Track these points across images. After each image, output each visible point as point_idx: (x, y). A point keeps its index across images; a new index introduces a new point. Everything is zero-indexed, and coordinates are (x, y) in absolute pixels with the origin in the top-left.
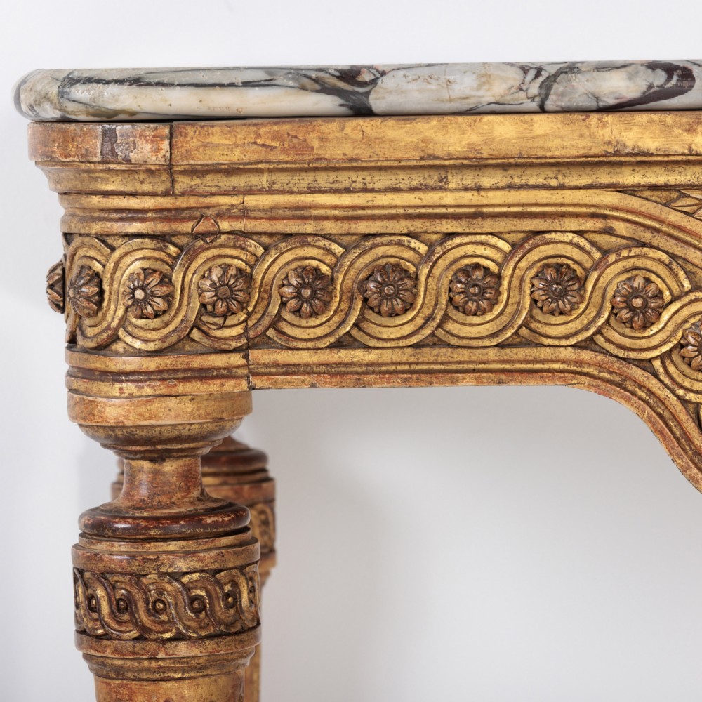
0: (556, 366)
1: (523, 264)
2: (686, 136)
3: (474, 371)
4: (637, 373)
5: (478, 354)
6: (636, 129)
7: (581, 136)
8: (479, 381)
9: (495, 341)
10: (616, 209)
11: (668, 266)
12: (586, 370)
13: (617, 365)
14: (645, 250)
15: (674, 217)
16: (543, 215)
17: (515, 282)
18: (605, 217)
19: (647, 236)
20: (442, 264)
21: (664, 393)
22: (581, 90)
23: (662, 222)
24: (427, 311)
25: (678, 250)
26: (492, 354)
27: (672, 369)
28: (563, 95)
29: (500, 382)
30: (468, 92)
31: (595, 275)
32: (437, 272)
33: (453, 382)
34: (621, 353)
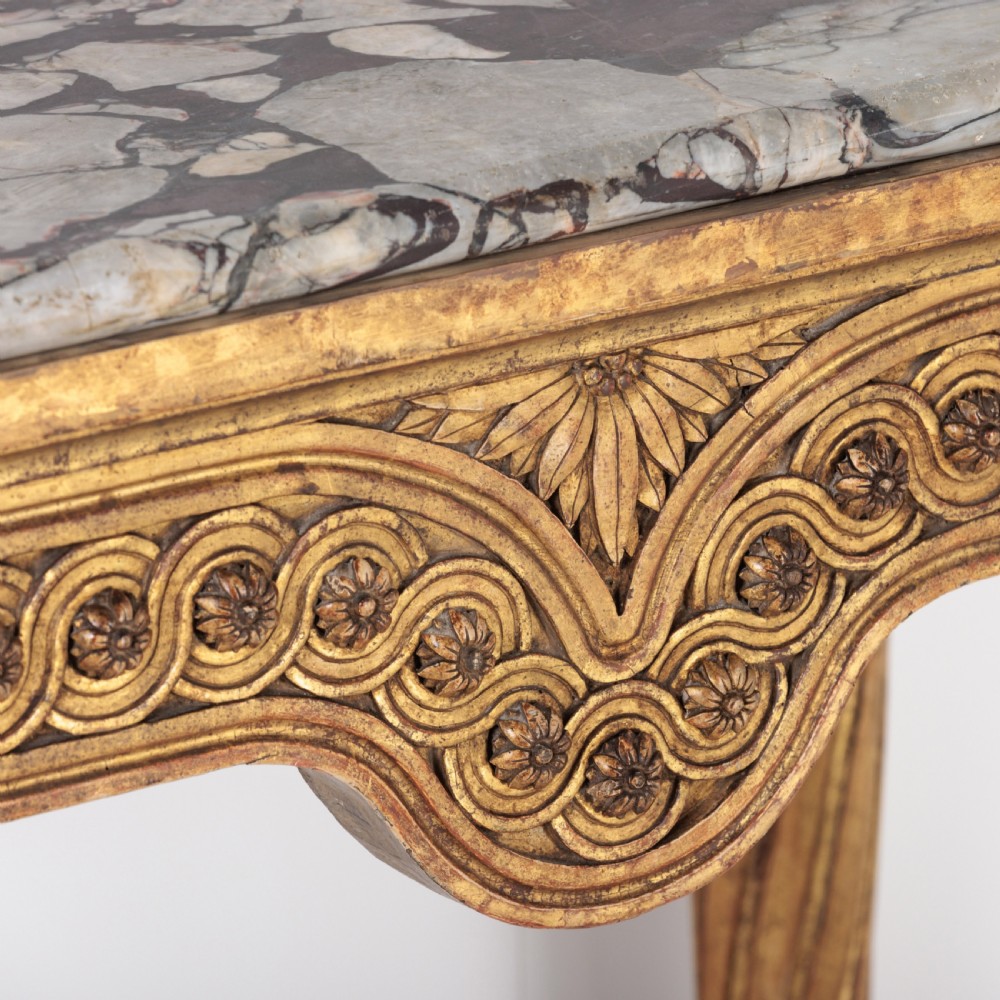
0: (230, 735)
1: (180, 574)
2: (443, 319)
3: (108, 771)
4: (356, 720)
5: (117, 742)
6: (369, 322)
7: (289, 350)
8: (119, 789)
9: (140, 713)
10: (317, 451)
11: (397, 532)
12: (274, 729)
13: (324, 713)
14: (363, 512)
15: (405, 448)
16: (206, 485)
17: (169, 607)
18: (299, 468)
19: (364, 488)
20: (55, 600)
21: (392, 743)
22: (292, 272)
23: (382, 459)
24: (33, 686)
25: (409, 501)
26: (138, 736)
27: (401, 699)
28: (264, 286)
29: (151, 782)
30: (119, 310)
31: (286, 569)
32: (46, 616)
33: (79, 798)
34: (330, 691)
